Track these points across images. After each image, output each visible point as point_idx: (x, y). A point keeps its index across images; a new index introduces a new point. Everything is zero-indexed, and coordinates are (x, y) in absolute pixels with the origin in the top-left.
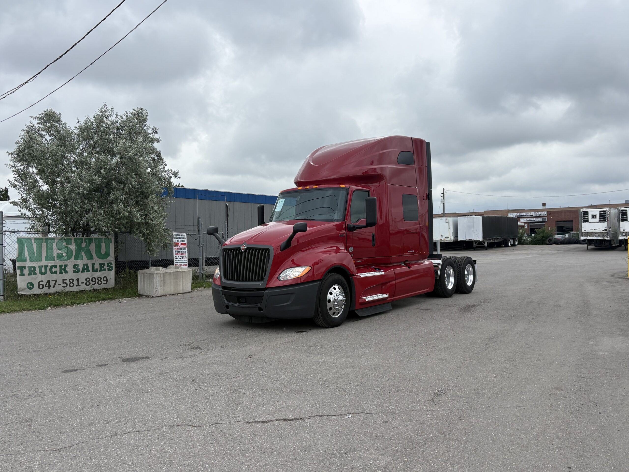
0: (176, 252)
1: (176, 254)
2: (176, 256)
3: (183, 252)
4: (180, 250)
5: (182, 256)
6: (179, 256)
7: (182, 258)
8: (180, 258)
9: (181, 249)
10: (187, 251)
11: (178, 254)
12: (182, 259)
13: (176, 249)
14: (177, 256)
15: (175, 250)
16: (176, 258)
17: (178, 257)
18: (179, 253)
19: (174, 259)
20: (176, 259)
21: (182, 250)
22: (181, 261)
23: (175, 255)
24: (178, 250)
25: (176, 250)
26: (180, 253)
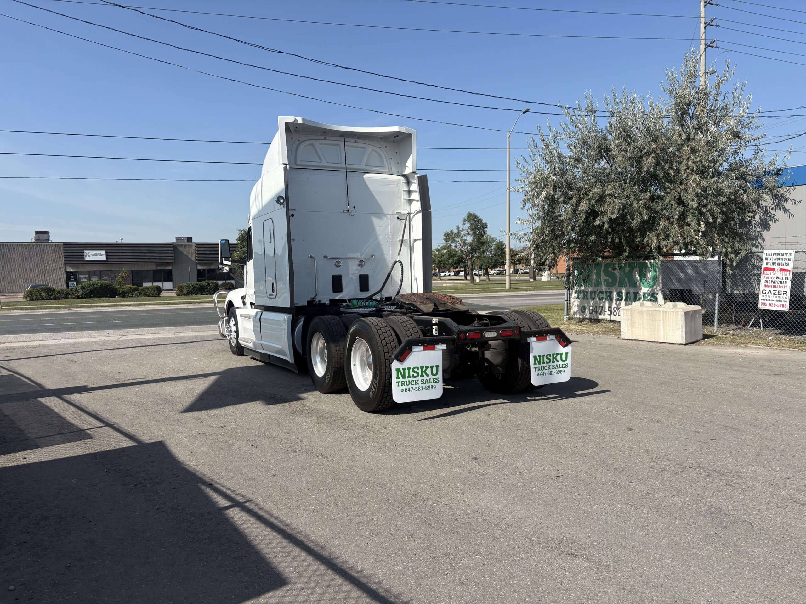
0: (766, 282)
1: (766, 286)
2: (765, 288)
3: (781, 282)
4: (775, 280)
5: (778, 289)
6: (772, 289)
7: (777, 293)
8: (773, 292)
9: (777, 278)
10: (789, 283)
11: (769, 286)
12: (777, 296)
13: (767, 278)
14: (767, 289)
15: (765, 279)
16: (764, 292)
17: (770, 291)
18: (772, 284)
19: (761, 294)
20: (765, 295)
21: (780, 280)
22: (774, 299)
23: (762, 288)
24: (771, 280)
25: (767, 280)
26: (775, 284)
